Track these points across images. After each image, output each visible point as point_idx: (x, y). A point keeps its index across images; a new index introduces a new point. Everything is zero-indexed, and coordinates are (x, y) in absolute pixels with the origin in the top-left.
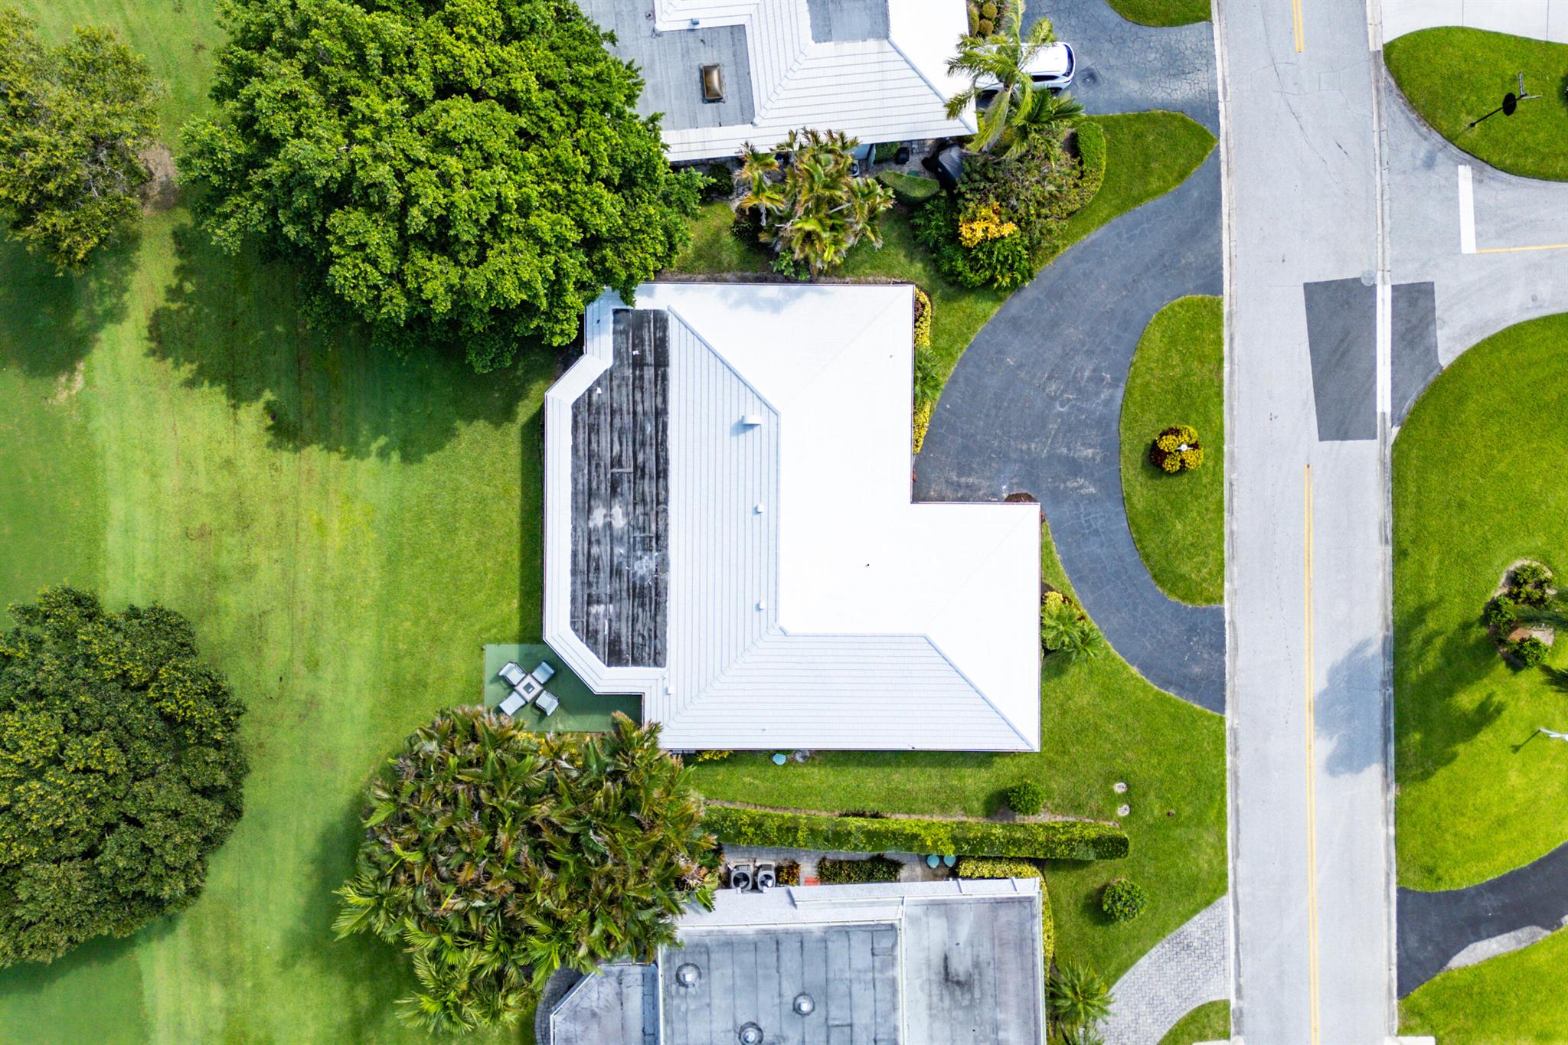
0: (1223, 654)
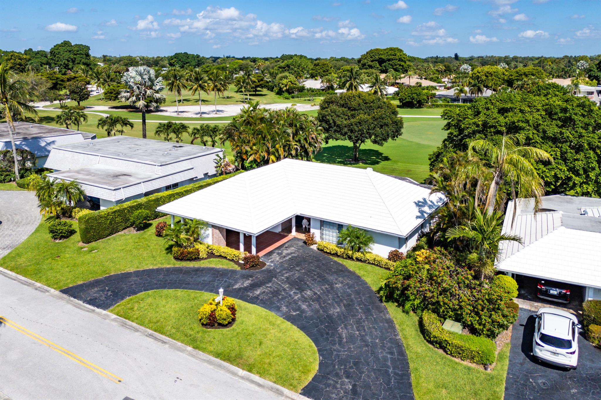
0: (85, 301)
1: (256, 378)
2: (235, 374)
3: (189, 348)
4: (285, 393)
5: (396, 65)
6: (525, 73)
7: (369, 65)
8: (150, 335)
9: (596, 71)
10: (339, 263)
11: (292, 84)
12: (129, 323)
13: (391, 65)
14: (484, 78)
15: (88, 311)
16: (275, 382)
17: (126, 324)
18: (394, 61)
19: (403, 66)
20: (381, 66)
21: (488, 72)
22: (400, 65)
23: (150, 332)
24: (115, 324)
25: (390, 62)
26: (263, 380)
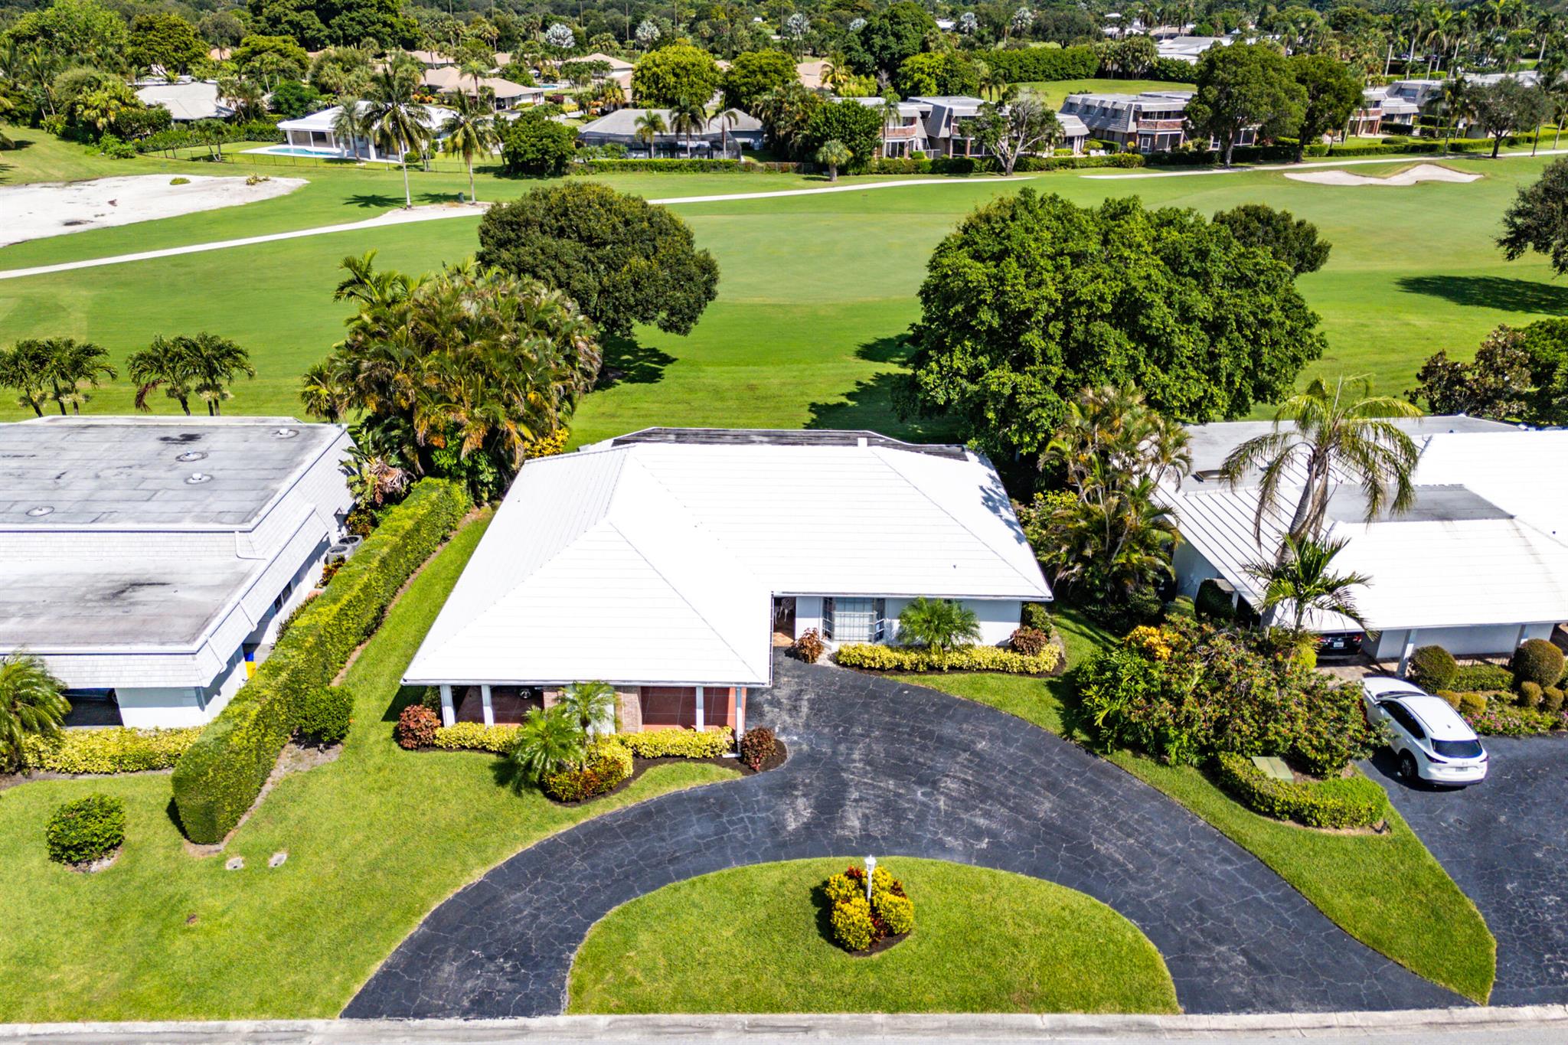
0: (465, 1014)
1: (1079, 1019)
2: (1032, 1031)
3: (879, 1017)
4: (1158, 1023)
5: (373, 23)
6: (761, 67)
7: (290, 22)
8: (751, 1026)
9: (861, 49)
10: (917, 689)
11: (124, 104)
12: (664, 1018)
13: (360, 23)
14: (671, 80)
15: (512, 1036)
16: (1123, 1012)
17: (658, 1026)
18: (363, 11)
19: (392, 26)
20: (329, 26)
21: (677, 64)
22: (385, 24)
23: (746, 1018)
24: (633, 1037)
25: (354, 14)
26: (1096, 1016)
